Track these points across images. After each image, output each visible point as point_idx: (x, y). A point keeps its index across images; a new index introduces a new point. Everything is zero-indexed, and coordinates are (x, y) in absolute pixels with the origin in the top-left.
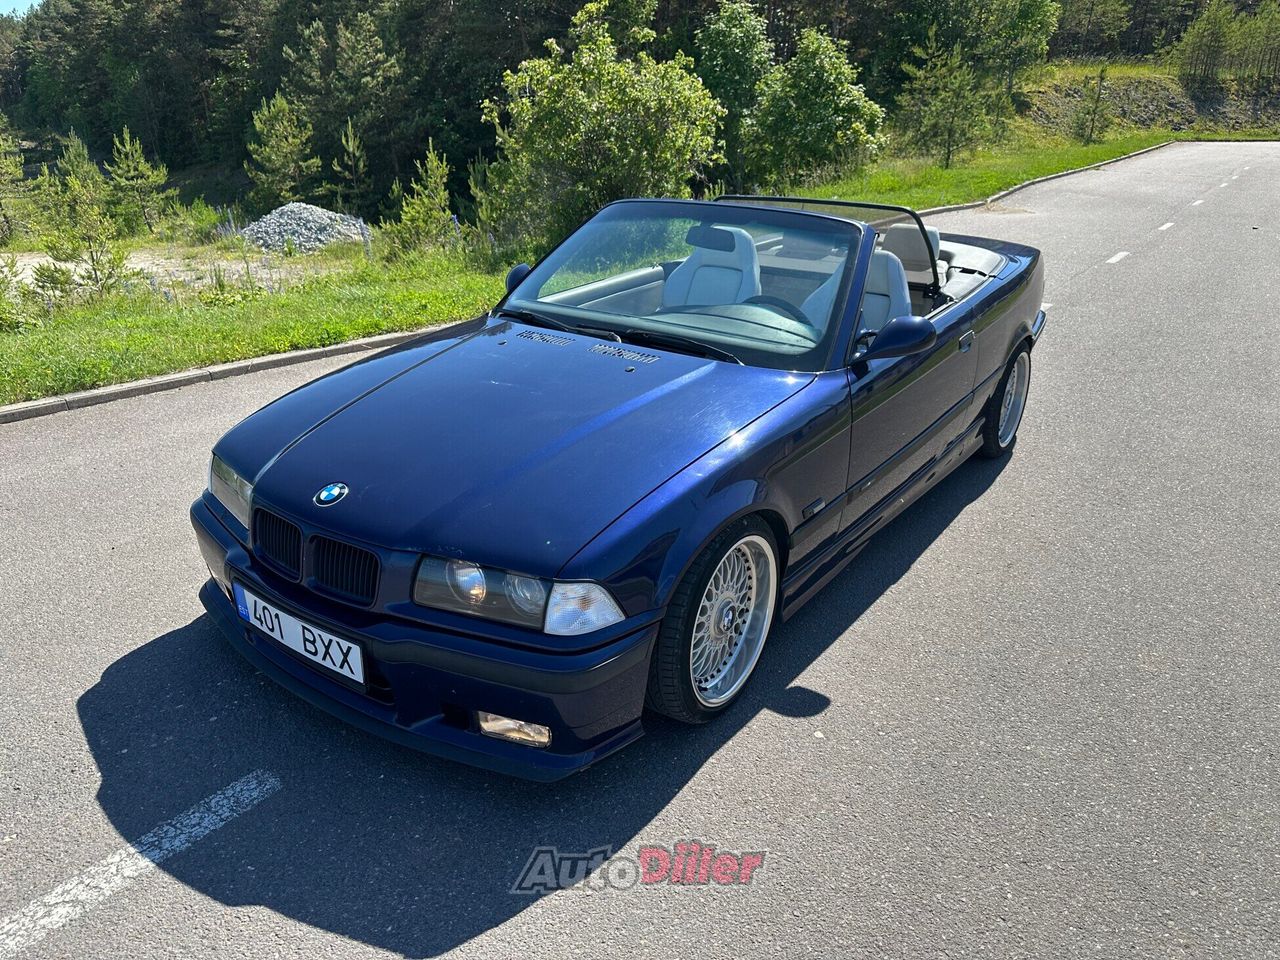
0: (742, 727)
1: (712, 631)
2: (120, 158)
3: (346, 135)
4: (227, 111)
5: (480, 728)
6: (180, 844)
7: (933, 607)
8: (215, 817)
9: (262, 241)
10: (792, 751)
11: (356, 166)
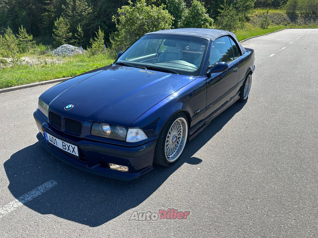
0: (179, 167)
1: (171, 143)
2: (20, 33)
3: (78, 27)
4: (48, 21)
5: (110, 167)
6: (30, 199)
7: (228, 137)
8: (39, 192)
9: (57, 54)
10: (192, 173)
11: (81, 35)
